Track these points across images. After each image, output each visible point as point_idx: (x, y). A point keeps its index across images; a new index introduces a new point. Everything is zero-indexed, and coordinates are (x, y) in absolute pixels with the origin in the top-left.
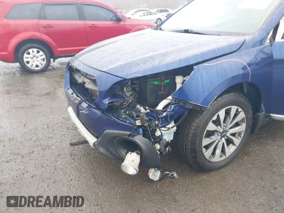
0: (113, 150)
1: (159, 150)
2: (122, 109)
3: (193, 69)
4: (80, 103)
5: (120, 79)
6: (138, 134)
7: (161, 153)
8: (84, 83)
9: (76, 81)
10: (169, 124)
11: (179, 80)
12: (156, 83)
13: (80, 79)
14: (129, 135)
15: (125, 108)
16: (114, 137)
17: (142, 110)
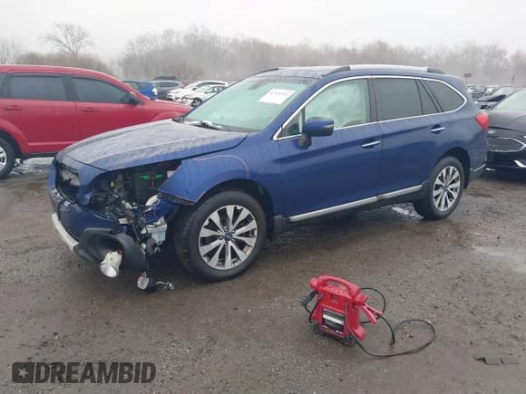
0: (93, 251)
1: (145, 250)
2: (107, 205)
3: (180, 163)
4: (62, 202)
5: (103, 172)
6: (121, 231)
7: (147, 254)
8: (70, 180)
9: (62, 178)
10: (157, 221)
11: (170, 174)
12: (146, 177)
13: (66, 176)
14: (110, 233)
15: (111, 204)
16: (95, 235)
17: (128, 205)
